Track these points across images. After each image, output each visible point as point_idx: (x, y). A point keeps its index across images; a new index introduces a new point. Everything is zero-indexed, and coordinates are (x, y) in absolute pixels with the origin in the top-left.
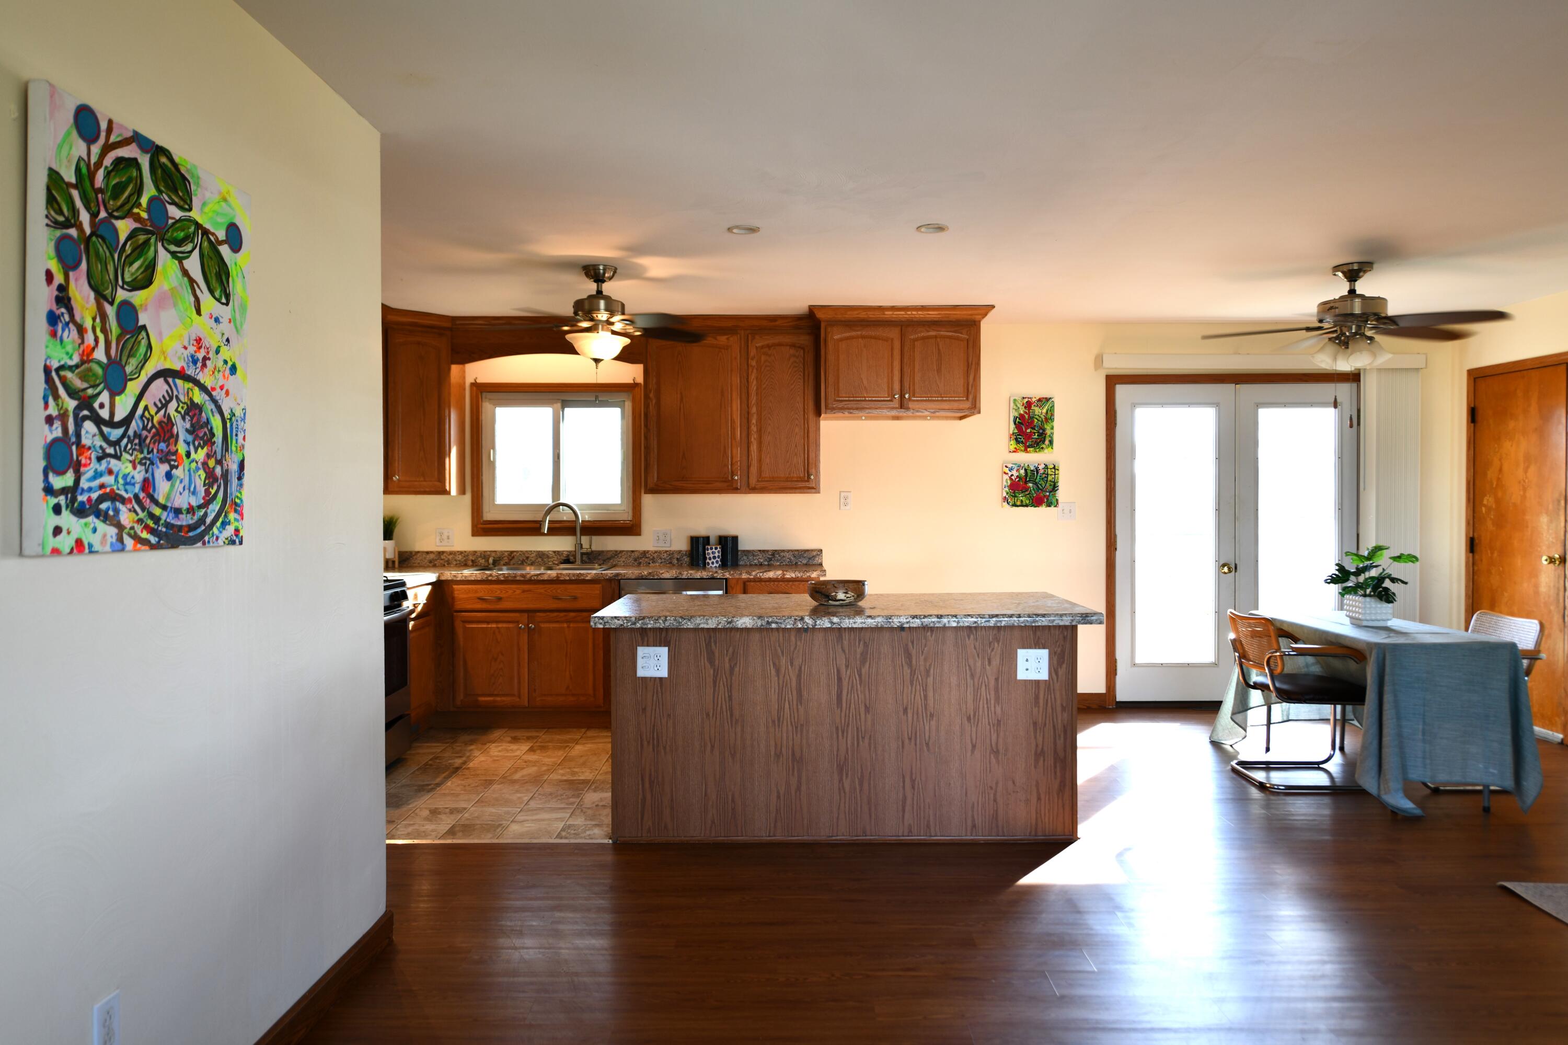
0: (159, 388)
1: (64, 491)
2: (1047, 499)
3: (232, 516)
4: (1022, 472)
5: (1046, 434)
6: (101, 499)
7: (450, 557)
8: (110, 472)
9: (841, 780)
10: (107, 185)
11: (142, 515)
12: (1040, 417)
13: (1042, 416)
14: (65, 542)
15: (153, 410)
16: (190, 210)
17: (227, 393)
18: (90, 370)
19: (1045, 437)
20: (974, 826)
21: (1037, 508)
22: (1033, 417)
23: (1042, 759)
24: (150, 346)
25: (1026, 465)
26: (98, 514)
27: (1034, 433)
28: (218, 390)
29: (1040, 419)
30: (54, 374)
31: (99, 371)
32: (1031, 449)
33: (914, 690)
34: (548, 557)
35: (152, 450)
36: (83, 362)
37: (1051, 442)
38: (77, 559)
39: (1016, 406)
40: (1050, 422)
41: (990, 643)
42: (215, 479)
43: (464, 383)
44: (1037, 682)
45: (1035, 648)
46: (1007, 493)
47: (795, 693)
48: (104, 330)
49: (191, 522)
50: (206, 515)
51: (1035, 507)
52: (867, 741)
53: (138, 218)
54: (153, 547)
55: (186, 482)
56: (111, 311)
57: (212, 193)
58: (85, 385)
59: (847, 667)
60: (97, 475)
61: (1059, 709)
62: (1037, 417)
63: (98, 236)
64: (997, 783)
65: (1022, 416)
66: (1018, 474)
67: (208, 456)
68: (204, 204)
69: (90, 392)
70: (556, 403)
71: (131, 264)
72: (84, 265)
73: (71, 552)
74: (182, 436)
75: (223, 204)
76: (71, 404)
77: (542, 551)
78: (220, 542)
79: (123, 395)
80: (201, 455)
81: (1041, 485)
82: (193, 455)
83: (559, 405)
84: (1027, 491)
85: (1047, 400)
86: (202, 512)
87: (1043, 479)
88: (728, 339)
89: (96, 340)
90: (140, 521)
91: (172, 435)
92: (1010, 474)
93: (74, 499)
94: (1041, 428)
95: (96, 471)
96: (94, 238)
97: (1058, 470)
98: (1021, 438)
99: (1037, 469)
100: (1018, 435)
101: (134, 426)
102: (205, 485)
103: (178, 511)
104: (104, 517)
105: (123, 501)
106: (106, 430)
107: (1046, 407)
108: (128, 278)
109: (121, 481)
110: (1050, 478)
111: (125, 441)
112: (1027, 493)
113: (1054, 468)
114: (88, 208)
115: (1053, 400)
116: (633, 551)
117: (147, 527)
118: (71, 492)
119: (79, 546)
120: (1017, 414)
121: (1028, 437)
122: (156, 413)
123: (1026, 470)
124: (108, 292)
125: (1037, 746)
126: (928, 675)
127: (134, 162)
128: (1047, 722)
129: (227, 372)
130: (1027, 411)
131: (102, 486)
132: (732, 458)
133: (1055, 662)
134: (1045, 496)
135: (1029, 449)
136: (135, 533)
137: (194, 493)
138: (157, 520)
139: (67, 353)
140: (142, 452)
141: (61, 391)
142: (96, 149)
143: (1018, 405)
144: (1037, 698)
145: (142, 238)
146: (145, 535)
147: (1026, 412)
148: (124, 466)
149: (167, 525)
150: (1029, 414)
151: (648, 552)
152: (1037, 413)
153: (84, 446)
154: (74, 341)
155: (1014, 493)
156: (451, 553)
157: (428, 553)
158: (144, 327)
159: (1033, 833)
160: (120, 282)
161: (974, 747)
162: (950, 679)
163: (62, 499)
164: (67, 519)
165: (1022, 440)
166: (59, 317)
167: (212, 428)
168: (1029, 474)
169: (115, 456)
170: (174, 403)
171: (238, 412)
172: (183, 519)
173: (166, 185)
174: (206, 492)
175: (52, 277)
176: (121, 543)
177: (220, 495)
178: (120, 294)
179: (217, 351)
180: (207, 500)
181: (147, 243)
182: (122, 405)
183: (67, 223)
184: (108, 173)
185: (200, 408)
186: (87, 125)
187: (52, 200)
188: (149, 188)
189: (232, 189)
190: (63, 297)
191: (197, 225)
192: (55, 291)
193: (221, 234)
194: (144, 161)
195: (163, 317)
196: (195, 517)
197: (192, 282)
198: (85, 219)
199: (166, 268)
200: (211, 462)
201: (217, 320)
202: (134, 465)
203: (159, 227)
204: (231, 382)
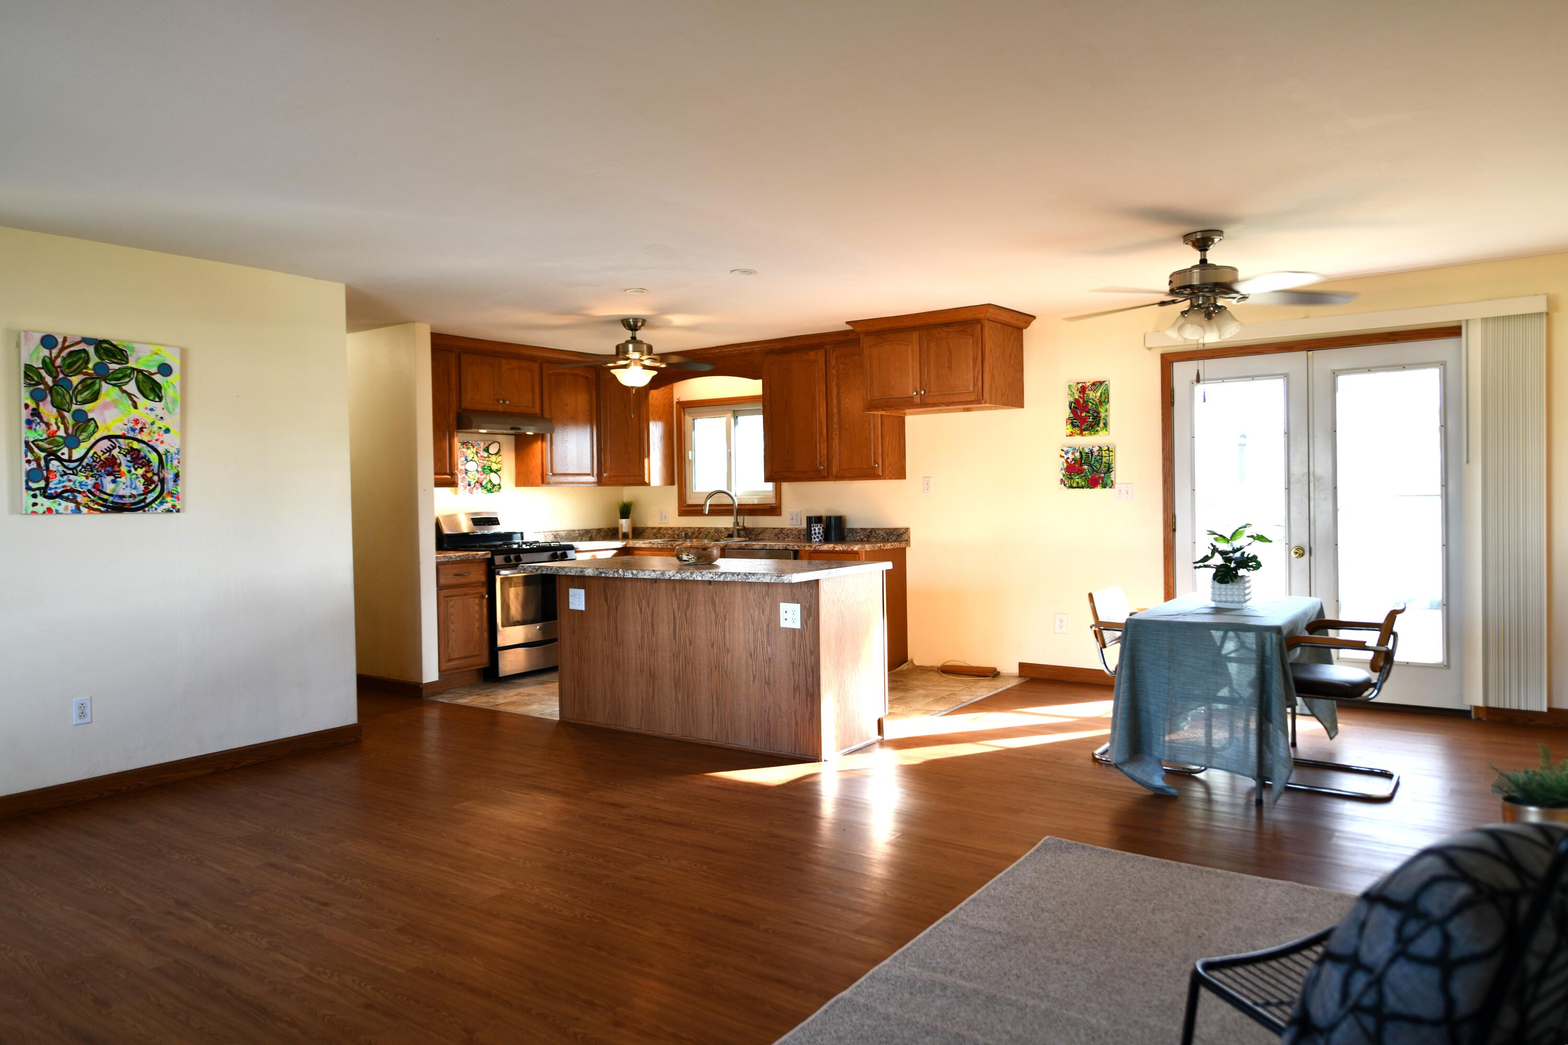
0: (106, 444)
1: (39, 489)
2: (1103, 481)
3: (169, 499)
4: (1077, 455)
5: (1100, 417)
6: (64, 492)
7: (665, 531)
8: (70, 481)
9: (676, 693)
10: (64, 364)
11: (93, 498)
12: (1094, 400)
13: (1096, 399)
14: (40, 509)
15: (100, 454)
16: (127, 363)
17: (162, 442)
18: (55, 440)
19: (1100, 419)
20: (755, 740)
21: (1093, 490)
22: (1088, 401)
23: (798, 691)
24: (97, 427)
25: (1081, 448)
26: (62, 498)
27: (1089, 416)
28: (154, 441)
29: (1094, 403)
30: (31, 444)
31: (61, 440)
32: (1086, 432)
33: (717, 630)
34: (721, 533)
35: (101, 471)
36: (49, 437)
37: (1105, 425)
38: (49, 517)
39: (1072, 391)
40: (1104, 405)
41: (763, 597)
42: (153, 482)
43: (673, 402)
44: (794, 630)
45: (792, 603)
46: (1064, 476)
47: (650, 626)
48: (63, 423)
49: (133, 501)
50: (145, 498)
51: (1091, 488)
52: (690, 666)
53: (86, 374)
54: (102, 512)
55: (128, 483)
57: (145, 353)
58: (51, 446)
59: (678, 610)
60: (60, 482)
61: (808, 653)
62: (1091, 400)
63: (57, 385)
64: (769, 708)
65: (1077, 401)
66: (1073, 457)
67: (146, 472)
68: (139, 359)
69: (55, 449)
70: (728, 413)
71: (82, 394)
72: (49, 398)
73: (44, 513)
74: (124, 463)
75: (155, 356)
76: (42, 455)
77: (718, 528)
78: (159, 510)
79: (78, 449)
80: (140, 471)
81: (1095, 467)
82: (133, 471)
83: (730, 415)
84: (1082, 473)
85: (1101, 383)
87: (1097, 461)
88: (816, 354)
89: (58, 428)
90: (93, 501)
91: (116, 464)
92: (1066, 457)
93: (45, 492)
94: (1095, 411)
95: (60, 480)
96: (55, 387)
97: (1112, 451)
98: (1076, 422)
99: (1092, 452)
100: (1074, 419)
101: (86, 461)
102: (144, 485)
103: (122, 497)
104: (67, 499)
105: (79, 492)
106: (65, 463)
107: (1100, 391)
108: (79, 399)
109: (78, 484)
110: (1104, 460)
111: (80, 467)
112: (1082, 475)
113: (1108, 450)
114: (51, 375)
115: (1106, 383)
116: (774, 528)
117: (97, 504)
118: (43, 489)
119: (49, 510)
120: (1072, 400)
121: (1083, 420)
122: (103, 455)
123: (1081, 453)
124: (66, 407)
125: (795, 682)
126: (726, 620)
127: (83, 351)
128: (801, 662)
129: (162, 432)
130: (1082, 395)
131: (64, 487)
132: (820, 452)
133: (805, 615)
134: (1100, 478)
135: (1084, 433)
136: (89, 506)
137: (135, 488)
138: (105, 501)
139: (39, 435)
140: (92, 471)
141: (36, 450)
142: (55, 352)
143: (1073, 391)
144: (794, 642)
145: (89, 382)
146: (96, 507)
147: (1080, 397)
148: (81, 478)
149: (113, 502)
150: (1083, 398)
151: (784, 528)
152: (1091, 397)
153: (51, 471)
154: (43, 429)
155: (1070, 475)
156: (666, 529)
157: (653, 528)
158: (93, 419)
159: (793, 751)
160: (74, 402)
161: (754, 677)
162: (739, 624)
163: (38, 492)
164: (40, 500)
165: (1078, 423)
166: (33, 421)
167: (149, 459)
168: (1084, 457)
169: (74, 474)
170: (117, 450)
171: (172, 450)
172: (127, 501)
173: (108, 356)
174: (146, 488)
175: (27, 406)
176: (78, 510)
177: (158, 490)
178: (74, 407)
179: (152, 424)
180: (147, 492)
181: (93, 384)
182: (77, 453)
183: (38, 384)
184: (64, 359)
185: (138, 451)
186: (48, 341)
187: (27, 376)
188: (94, 360)
189: (162, 348)
190: (36, 413)
191: (133, 369)
192: (29, 411)
193: (154, 370)
194: (91, 350)
195: (107, 413)
196: (137, 500)
197: (130, 395)
198: (49, 380)
199: (109, 392)
200: (149, 475)
201: (152, 410)
202: (87, 477)
203: (103, 375)
204: (166, 437)
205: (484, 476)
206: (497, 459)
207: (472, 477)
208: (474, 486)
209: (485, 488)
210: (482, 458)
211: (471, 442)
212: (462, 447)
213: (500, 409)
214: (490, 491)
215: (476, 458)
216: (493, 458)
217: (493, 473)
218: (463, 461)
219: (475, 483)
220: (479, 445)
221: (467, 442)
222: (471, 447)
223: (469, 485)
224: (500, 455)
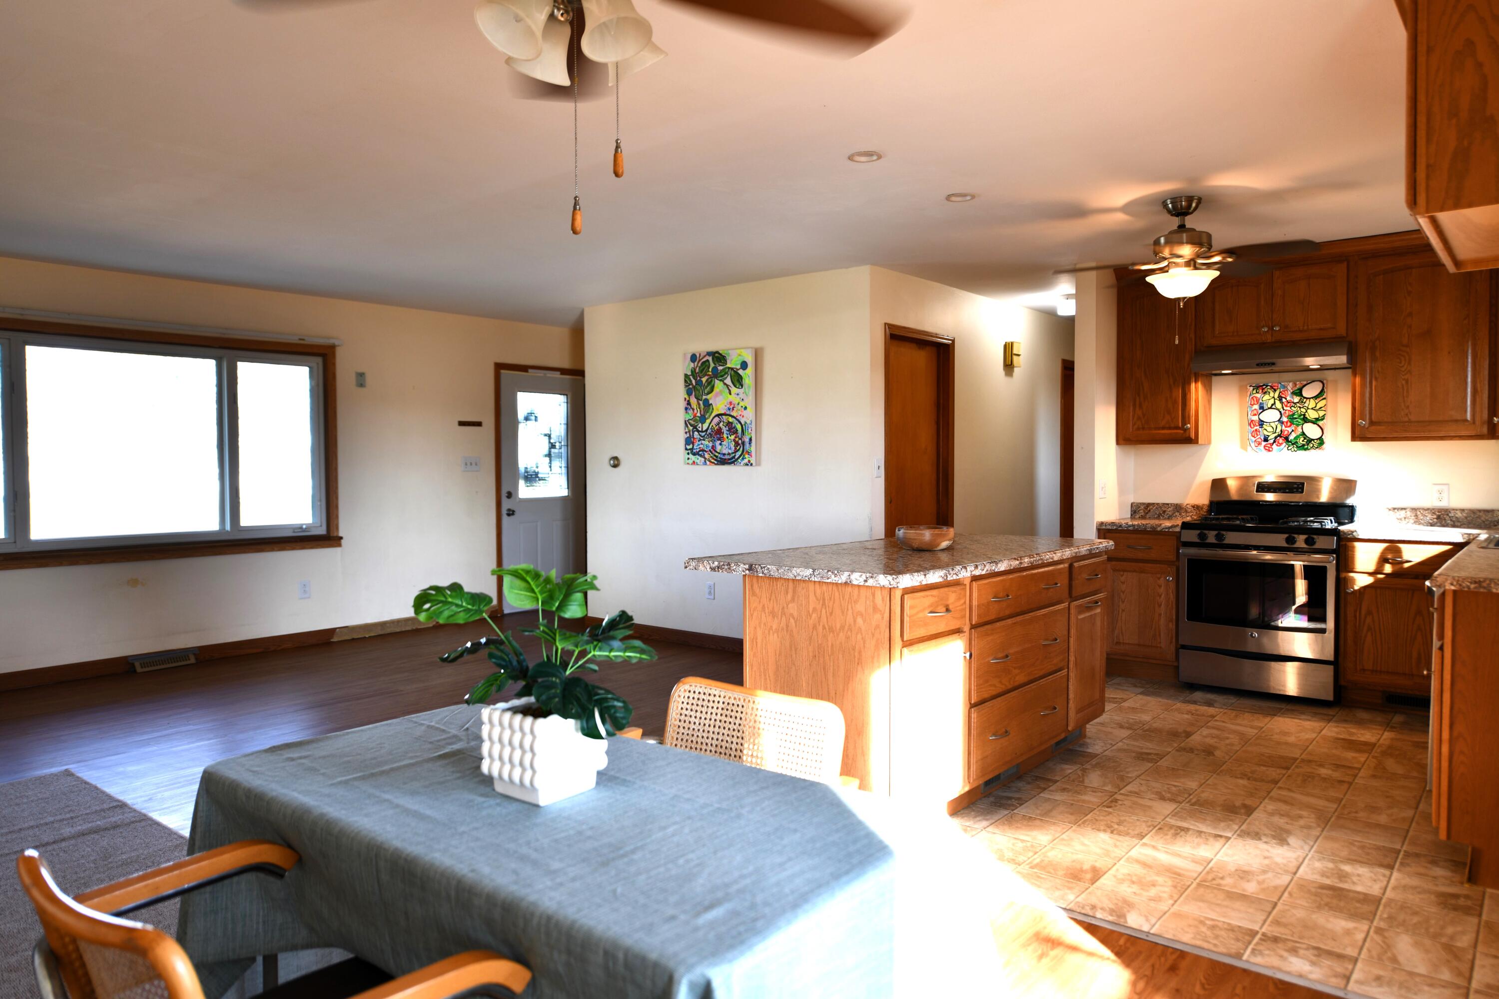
0: (717, 420)
1: (690, 449)
3: (747, 456)
6: (700, 451)
8: (702, 444)
11: (712, 455)
14: (690, 461)
15: (714, 426)
16: (726, 364)
17: (743, 416)
18: (696, 419)
24: (713, 409)
26: (699, 455)
28: (739, 416)
30: (687, 422)
31: (698, 418)
35: (715, 437)
36: (694, 417)
42: (739, 444)
48: (699, 408)
49: (729, 458)
50: (735, 455)
53: (709, 375)
54: (716, 464)
55: (727, 446)
56: (701, 402)
57: (734, 356)
60: (699, 445)
67: (736, 437)
68: (731, 360)
69: (696, 424)
71: (707, 388)
72: (694, 393)
73: (692, 464)
74: (725, 432)
75: (739, 357)
76: (691, 428)
78: (742, 464)
80: (733, 437)
82: (729, 437)
86: (734, 455)
89: (697, 411)
90: (711, 457)
91: (721, 432)
93: (692, 451)
96: (696, 386)
101: (709, 431)
102: (734, 446)
103: (724, 454)
104: (701, 456)
105: (706, 451)
106: (700, 433)
108: (706, 392)
109: (705, 446)
111: (706, 435)
114: (694, 379)
117: (713, 459)
118: (692, 449)
119: (694, 463)
122: (716, 427)
124: (700, 398)
127: (708, 361)
129: (743, 409)
131: (700, 448)
136: (710, 460)
137: (730, 449)
138: (717, 457)
139: (690, 416)
140: (711, 438)
141: (689, 425)
142: (696, 363)
145: (710, 380)
146: (713, 461)
148: (706, 442)
149: (720, 458)
153: (695, 438)
154: (692, 413)
158: (711, 404)
160: (704, 394)
163: (689, 451)
164: (691, 456)
166: (688, 408)
167: (737, 428)
169: (704, 440)
170: (722, 423)
171: (748, 422)
172: (727, 457)
173: (718, 362)
174: (736, 449)
175: (685, 399)
176: (705, 463)
177: (741, 449)
178: (704, 397)
179: (738, 404)
180: (736, 451)
181: (711, 381)
182: (705, 426)
183: (690, 385)
184: (700, 367)
185: (732, 423)
186: (693, 358)
187: (685, 381)
188: (712, 365)
189: (742, 350)
190: (689, 403)
191: (729, 368)
192: (686, 402)
193: (739, 367)
194: (710, 359)
195: (718, 399)
196: (731, 456)
197: (727, 386)
198: (694, 382)
199: (718, 385)
200: (737, 439)
201: (738, 394)
202: (709, 441)
203: (716, 375)
204: (745, 413)
205: (1293, 427)
206: (1316, 404)
207: (1270, 429)
208: (1274, 442)
209: (1293, 444)
210: (1289, 405)
211: (1270, 384)
212: (1255, 392)
213: (1269, 338)
214: (1302, 447)
215: (1278, 405)
216: (1312, 403)
217: (1310, 424)
218: (1255, 409)
219: (1276, 438)
220: (1284, 387)
221: (1264, 385)
222: (1269, 390)
223: (1266, 440)
224: (1324, 399)
